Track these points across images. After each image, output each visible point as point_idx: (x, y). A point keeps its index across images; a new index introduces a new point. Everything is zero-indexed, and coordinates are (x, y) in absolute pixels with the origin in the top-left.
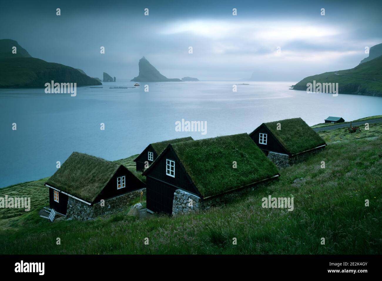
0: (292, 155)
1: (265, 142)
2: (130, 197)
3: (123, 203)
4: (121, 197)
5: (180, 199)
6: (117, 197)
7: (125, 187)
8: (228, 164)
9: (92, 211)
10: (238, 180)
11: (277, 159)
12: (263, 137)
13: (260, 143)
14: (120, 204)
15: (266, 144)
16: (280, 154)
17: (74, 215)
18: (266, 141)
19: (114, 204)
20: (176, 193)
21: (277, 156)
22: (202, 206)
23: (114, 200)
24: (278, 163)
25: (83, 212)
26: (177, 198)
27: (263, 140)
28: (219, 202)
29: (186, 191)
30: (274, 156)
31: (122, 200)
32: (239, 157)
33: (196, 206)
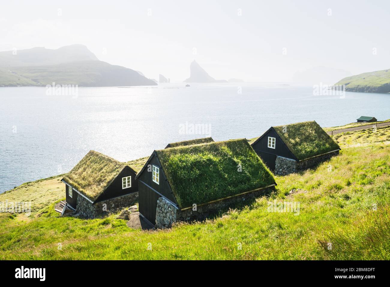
0: (300, 161)
1: (273, 146)
2: (135, 197)
3: (128, 202)
4: (126, 196)
5: (162, 208)
6: (121, 196)
7: (130, 186)
8: (216, 172)
9: (94, 209)
10: (225, 190)
11: (285, 164)
12: (272, 141)
13: (268, 147)
14: (125, 204)
15: (274, 148)
16: (288, 159)
17: (81, 211)
18: (275, 145)
19: (118, 203)
20: (159, 201)
21: (285, 161)
22: (180, 218)
23: (118, 200)
24: (286, 168)
25: (88, 210)
26: (159, 206)
27: (272, 144)
28: (201, 212)
29: (168, 200)
30: (282, 161)
31: (128, 199)
32: (231, 165)
33: (174, 217)
